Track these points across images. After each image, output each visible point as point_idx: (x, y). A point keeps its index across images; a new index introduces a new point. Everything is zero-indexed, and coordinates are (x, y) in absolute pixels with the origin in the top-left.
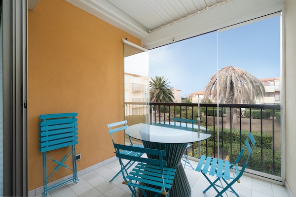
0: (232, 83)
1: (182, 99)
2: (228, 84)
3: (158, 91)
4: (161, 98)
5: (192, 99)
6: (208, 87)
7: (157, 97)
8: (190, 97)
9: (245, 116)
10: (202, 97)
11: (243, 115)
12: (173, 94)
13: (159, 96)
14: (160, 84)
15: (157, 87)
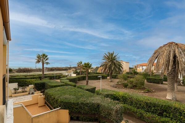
0: (175, 57)
1: (130, 68)
2: (171, 58)
3: (110, 63)
4: (112, 68)
5: (137, 69)
6: (151, 60)
7: (109, 68)
8: (135, 67)
9: (183, 85)
10: (145, 68)
11: (181, 84)
12: (122, 66)
13: (111, 67)
14: (112, 58)
15: (110, 60)
